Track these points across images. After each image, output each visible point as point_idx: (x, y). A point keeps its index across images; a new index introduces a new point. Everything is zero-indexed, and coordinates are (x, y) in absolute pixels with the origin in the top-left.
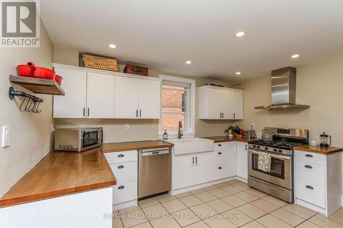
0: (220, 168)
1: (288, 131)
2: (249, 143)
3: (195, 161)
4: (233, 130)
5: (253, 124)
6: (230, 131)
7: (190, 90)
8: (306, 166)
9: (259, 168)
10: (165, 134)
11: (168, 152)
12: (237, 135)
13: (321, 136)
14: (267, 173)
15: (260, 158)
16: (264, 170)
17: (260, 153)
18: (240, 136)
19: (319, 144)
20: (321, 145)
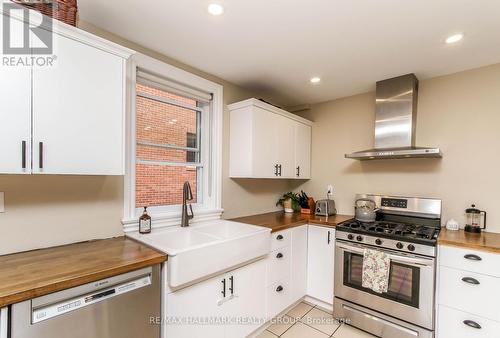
0: (280, 289)
1: (402, 203)
2: (338, 229)
3: (228, 288)
4: (295, 200)
5: (330, 188)
6: (288, 203)
7: (211, 110)
8: (465, 280)
9: (366, 284)
10: (145, 217)
11: (148, 281)
12: (303, 211)
13: (468, 211)
14: (383, 295)
15: (367, 262)
16: (376, 288)
17: (364, 251)
18: (308, 211)
19: (463, 227)
20: (468, 229)
